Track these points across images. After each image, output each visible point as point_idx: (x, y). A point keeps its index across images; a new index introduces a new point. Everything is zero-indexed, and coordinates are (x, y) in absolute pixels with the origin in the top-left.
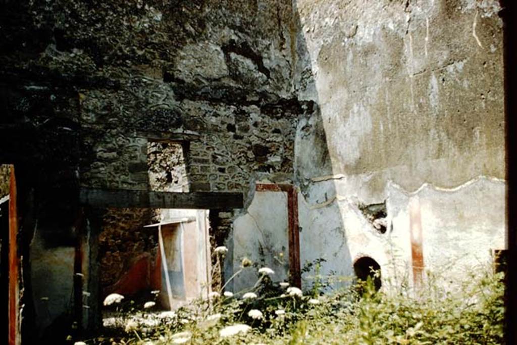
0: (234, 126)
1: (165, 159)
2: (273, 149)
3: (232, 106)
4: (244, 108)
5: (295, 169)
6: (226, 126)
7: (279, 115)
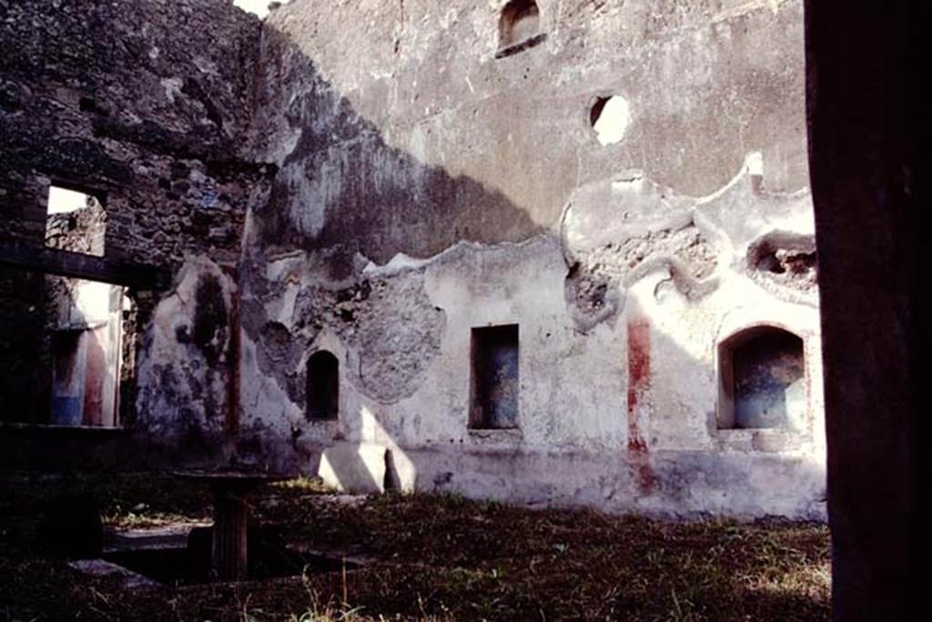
0: (169, 182)
1: (70, 244)
2: (217, 219)
3: (170, 157)
4: (185, 161)
5: (244, 250)
6: (157, 180)
7: (229, 178)
